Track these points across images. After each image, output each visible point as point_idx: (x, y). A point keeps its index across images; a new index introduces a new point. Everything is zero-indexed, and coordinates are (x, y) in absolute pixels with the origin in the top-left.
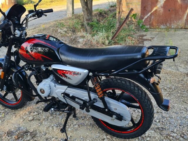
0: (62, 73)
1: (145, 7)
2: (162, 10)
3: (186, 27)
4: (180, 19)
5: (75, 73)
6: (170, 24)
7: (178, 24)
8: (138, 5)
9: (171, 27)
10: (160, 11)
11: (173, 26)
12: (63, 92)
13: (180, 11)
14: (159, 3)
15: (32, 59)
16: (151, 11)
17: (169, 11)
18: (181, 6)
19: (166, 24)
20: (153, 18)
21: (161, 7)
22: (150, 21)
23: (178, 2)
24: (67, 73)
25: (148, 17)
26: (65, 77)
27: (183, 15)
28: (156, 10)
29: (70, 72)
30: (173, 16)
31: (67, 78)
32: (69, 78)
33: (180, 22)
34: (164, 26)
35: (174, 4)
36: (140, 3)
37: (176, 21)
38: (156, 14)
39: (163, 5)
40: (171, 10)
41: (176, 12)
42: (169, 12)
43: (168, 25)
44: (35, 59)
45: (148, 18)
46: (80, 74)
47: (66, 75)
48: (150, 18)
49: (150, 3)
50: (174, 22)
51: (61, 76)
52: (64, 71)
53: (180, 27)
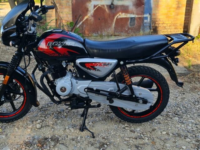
0: (90, 66)
1: (76, 16)
2: (93, 19)
3: (115, 35)
4: (110, 27)
5: (105, 64)
6: (101, 32)
7: (108, 31)
8: (69, 14)
9: (102, 35)
10: (91, 19)
11: (104, 33)
12: (86, 87)
13: (109, 19)
14: (89, 12)
15: (57, 55)
16: (83, 20)
17: (99, 19)
18: (109, 15)
19: (97, 32)
20: (85, 26)
21: (92, 16)
22: (82, 30)
23: (106, 11)
24: (97, 65)
25: (80, 25)
26: (93, 70)
27: (112, 23)
28: (87, 19)
29: (100, 64)
30: (103, 24)
31: (96, 70)
32: (98, 70)
33: (110, 29)
34: (96, 34)
35: (103, 14)
36: (71, 13)
37: (106, 29)
38: (88, 23)
39: (93, 14)
40: (100, 19)
41: (106, 21)
42: (99, 21)
43: (99, 33)
44: (61, 54)
45: (80, 27)
46: (111, 64)
47: (96, 67)
48: (82, 27)
49: (81, 12)
50: (104, 30)
51: (90, 69)
52: (94, 64)
53: (110, 34)
